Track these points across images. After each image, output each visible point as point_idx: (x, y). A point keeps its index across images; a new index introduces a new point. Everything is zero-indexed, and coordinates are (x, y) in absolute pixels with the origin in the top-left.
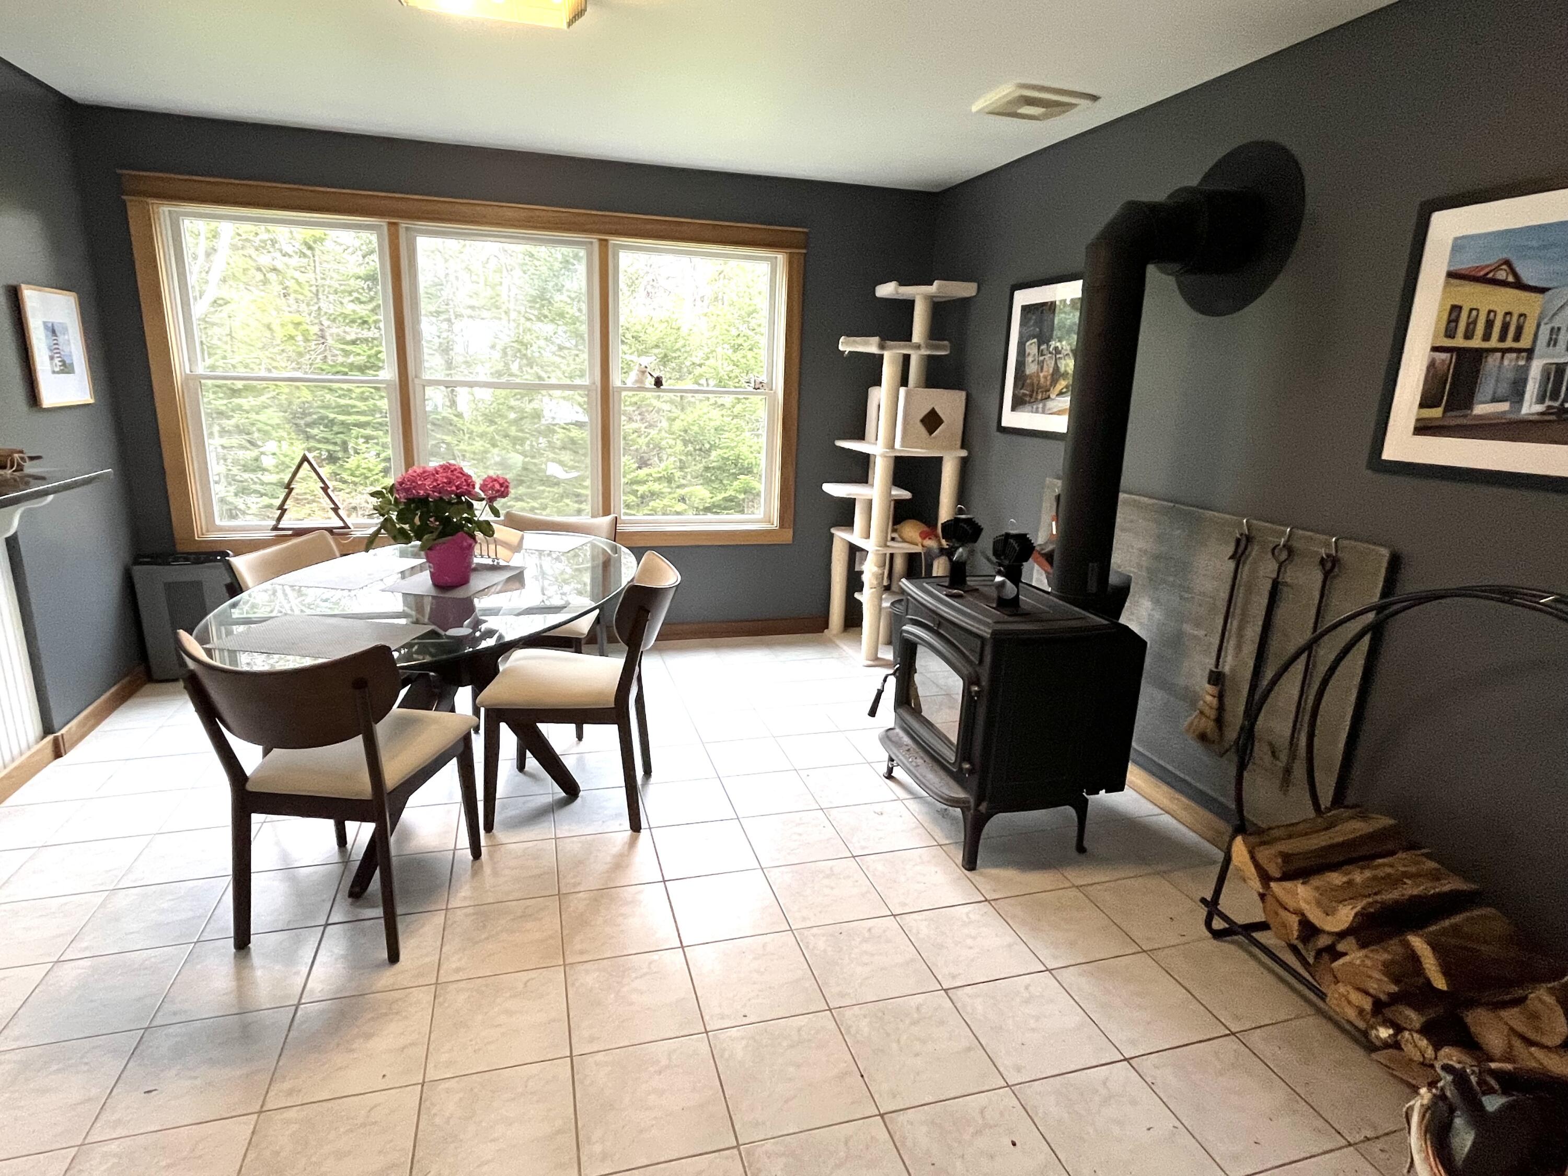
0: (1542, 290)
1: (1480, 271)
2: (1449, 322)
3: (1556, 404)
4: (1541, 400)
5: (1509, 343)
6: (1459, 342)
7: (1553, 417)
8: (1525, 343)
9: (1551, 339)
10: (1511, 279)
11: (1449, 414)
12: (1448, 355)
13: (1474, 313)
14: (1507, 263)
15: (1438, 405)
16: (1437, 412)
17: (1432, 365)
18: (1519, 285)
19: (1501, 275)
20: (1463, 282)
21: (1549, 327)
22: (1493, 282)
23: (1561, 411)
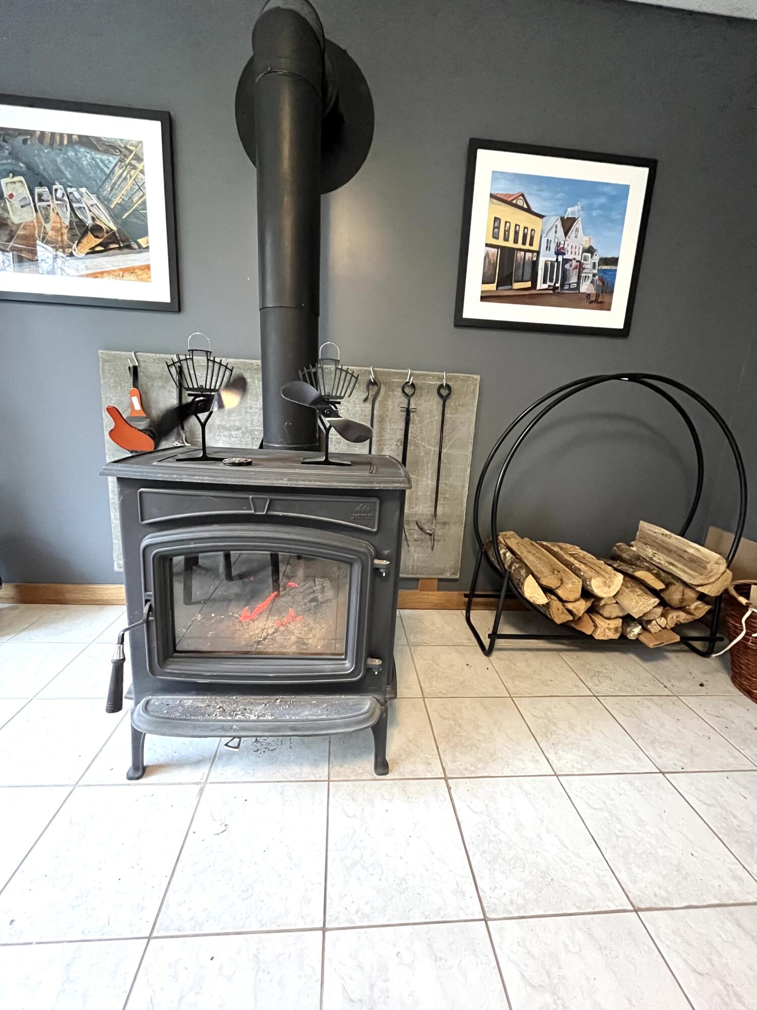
0: (541, 217)
1: (508, 197)
2: (494, 228)
3: (552, 284)
4: (545, 282)
5: (527, 247)
6: (501, 242)
7: (551, 292)
8: (535, 247)
9: (547, 246)
10: (525, 206)
11: (499, 288)
12: (496, 250)
13: (508, 224)
14: (523, 195)
15: (494, 283)
16: (492, 287)
17: (487, 256)
18: (529, 210)
19: (520, 202)
20: (500, 203)
21: (546, 239)
22: (516, 206)
23: (555, 288)
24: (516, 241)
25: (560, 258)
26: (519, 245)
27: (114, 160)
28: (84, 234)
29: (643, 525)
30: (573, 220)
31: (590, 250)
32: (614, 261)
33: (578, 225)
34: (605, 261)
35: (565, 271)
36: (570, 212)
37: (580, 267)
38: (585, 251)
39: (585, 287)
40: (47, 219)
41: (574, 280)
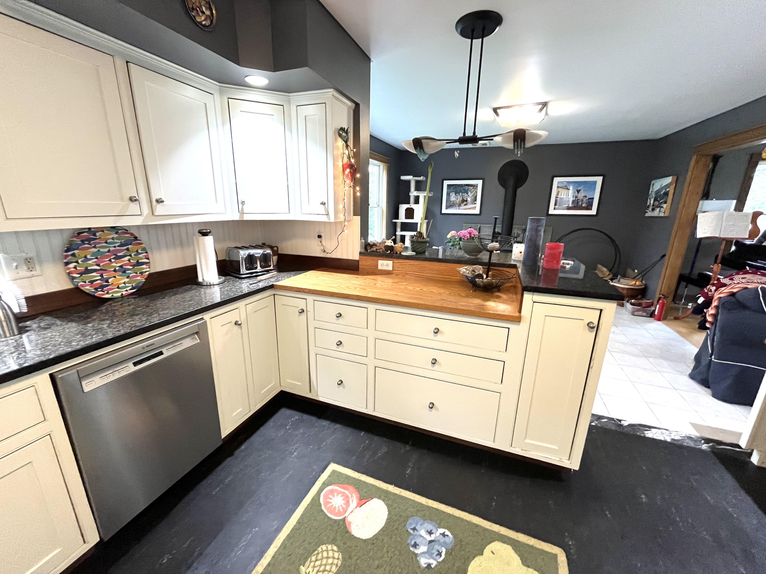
1: (562, 187)
2: (558, 194)
14: (565, 186)
20: (560, 188)
22: (564, 188)
23: (575, 206)
24: (564, 196)
25: (576, 199)
26: (565, 197)
27: (472, 188)
28: (464, 202)
29: (599, 266)
30: (580, 190)
31: (586, 197)
32: (593, 198)
33: (582, 191)
34: (590, 199)
35: (578, 202)
36: (579, 188)
37: (582, 200)
38: (584, 197)
39: (584, 205)
40: (457, 199)
41: (580, 203)
